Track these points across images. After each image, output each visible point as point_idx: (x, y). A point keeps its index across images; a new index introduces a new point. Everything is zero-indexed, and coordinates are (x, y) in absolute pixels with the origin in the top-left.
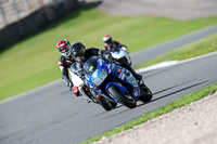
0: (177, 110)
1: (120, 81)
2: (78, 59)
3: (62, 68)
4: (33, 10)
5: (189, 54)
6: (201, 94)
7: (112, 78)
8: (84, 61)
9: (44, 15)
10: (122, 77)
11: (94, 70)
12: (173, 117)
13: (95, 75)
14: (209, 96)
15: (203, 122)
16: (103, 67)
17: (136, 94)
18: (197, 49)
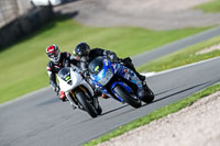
0: (155, 122)
1: (125, 81)
2: (83, 59)
3: (50, 73)
4: (8, 21)
5: (167, 65)
6: (178, 106)
7: (117, 78)
8: (89, 61)
9: (20, 26)
10: (127, 77)
11: (100, 69)
12: (150, 129)
13: (100, 75)
14: (187, 108)
15: (181, 134)
16: (108, 67)
17: (140, 94)
18: (174, 60)
